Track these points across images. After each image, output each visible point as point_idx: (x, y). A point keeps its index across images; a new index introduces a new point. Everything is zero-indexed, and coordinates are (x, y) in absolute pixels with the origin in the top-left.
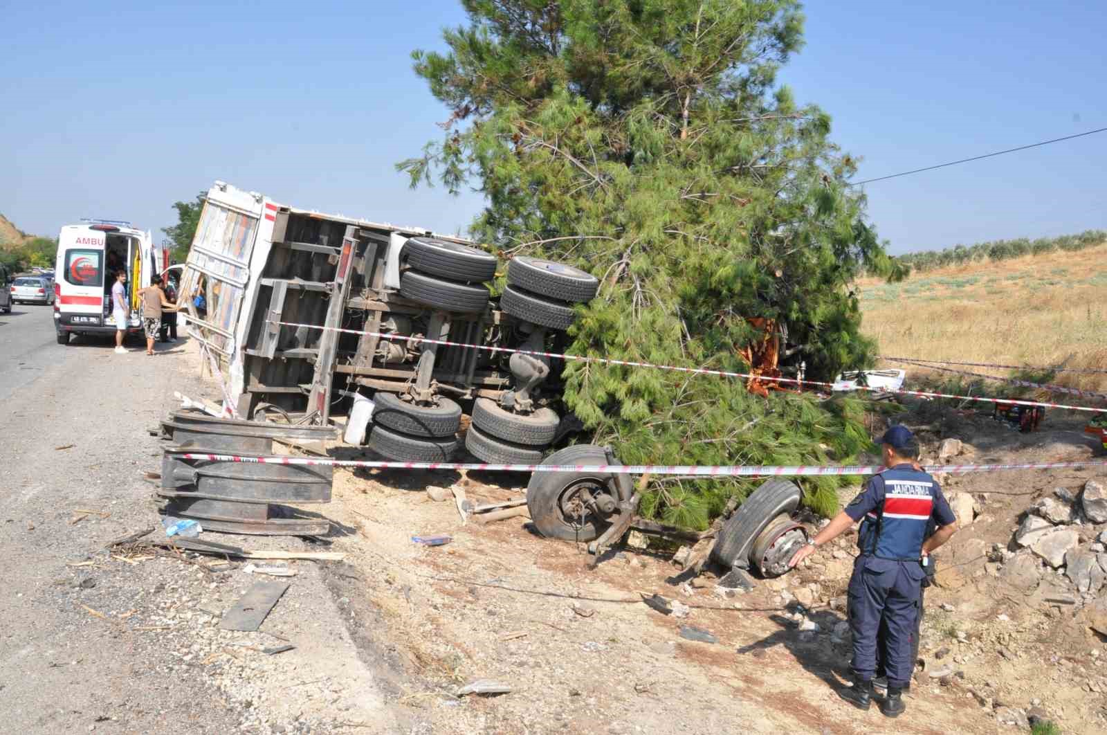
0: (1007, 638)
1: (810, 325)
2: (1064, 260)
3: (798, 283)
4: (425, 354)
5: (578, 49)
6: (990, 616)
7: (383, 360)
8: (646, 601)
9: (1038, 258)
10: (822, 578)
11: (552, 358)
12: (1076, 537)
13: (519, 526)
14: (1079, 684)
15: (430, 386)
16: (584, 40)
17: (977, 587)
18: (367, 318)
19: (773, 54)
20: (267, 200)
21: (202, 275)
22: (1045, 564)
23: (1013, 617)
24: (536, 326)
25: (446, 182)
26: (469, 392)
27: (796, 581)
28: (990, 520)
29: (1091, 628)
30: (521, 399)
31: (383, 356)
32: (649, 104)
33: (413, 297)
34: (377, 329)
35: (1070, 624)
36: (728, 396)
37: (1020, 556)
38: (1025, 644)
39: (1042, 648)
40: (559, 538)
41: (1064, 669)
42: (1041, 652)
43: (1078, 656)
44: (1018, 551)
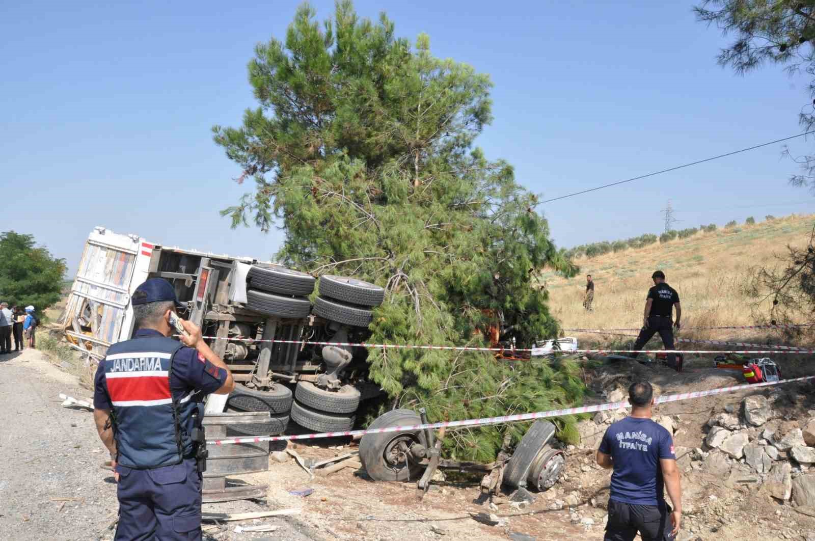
0: (721, 510)
1: (517, 310)
2: (634, 255)
3: (509, 282)
4: (263, 351)
5: (346, 125)
6: (704, 496)
7: (230, 358)
8: (474, 518)
9: (617, 254)
10: (580, 486)
11: (353, 347)
12: (746, 437)
13: (351, 475)
14: (776, 535)
15: (268, 375)
16: (351, 118)
17: (689, 479)
18: (218, 328)
19: (473, 126)
20: (142, 241)
21: (85, 299)
22: (731, 458)
23: (718, 496)
24: (342, 325)
25: (258, 223)
26: (293, 377)
27: (561, 491)
28: (685, 433)
29: (772, 496)
30: (332, 379)
31: (231, 355)
32: (394, 164)
33: (257, 309)
34: (226, 335)
35: (757, 495)
36: (485, 365)
37: (714, 456)
38: (734, 513)
39: (746, 514)
40: (385, 481)
41: (763, 526)
42: (745, 517)
43: (768, 516)
44: (710, 451)
